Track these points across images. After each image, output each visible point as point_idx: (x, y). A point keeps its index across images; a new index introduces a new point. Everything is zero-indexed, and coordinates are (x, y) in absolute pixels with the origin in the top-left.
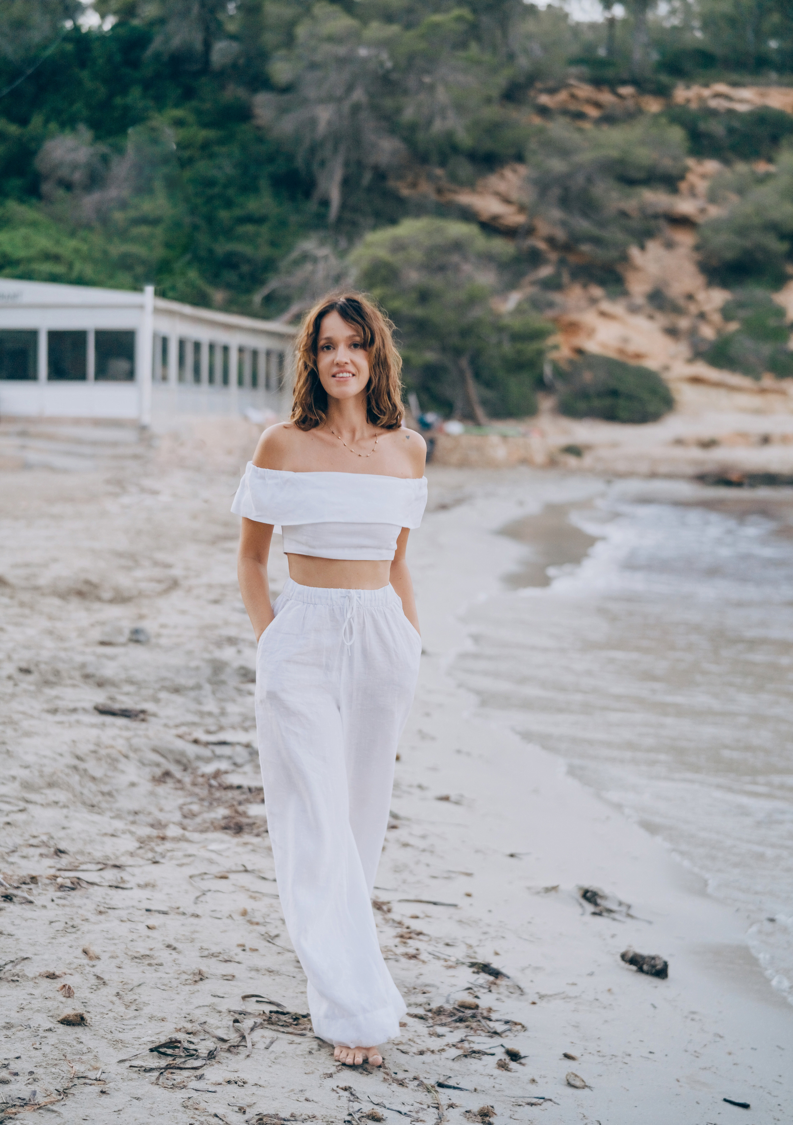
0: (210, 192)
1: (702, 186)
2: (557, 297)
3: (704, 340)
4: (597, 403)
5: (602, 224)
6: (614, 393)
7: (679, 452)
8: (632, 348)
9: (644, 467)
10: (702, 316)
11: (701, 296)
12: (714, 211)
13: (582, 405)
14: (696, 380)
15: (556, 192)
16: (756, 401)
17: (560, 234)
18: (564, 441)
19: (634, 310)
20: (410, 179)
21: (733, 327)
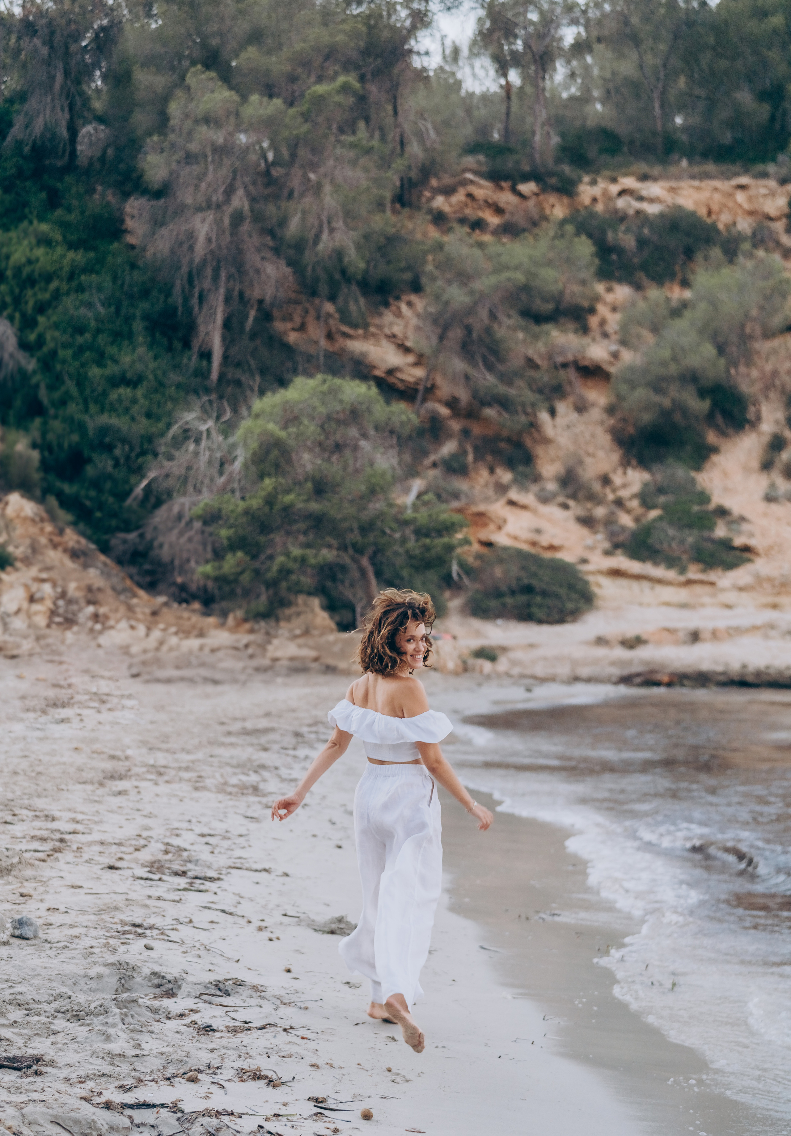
0: (80, 340)
1: (614, 321)
2: (461, 484)
3: (624, 529)
4: (509, 600)
5: (507, 379)
6: (529, 589)
7: (601, 652)
8: (544, 540)
9: (564, 670)
10: (619, 503)
11: (617, 479)
12: (627, 356)
13: (493, 603)
14: (616, 573)
15: (456, 333)
16: (682, 594)
17: (464, 395)
18: (476, 643)
19: (545, 499)
20: (298, 320)
21: (654, 514)
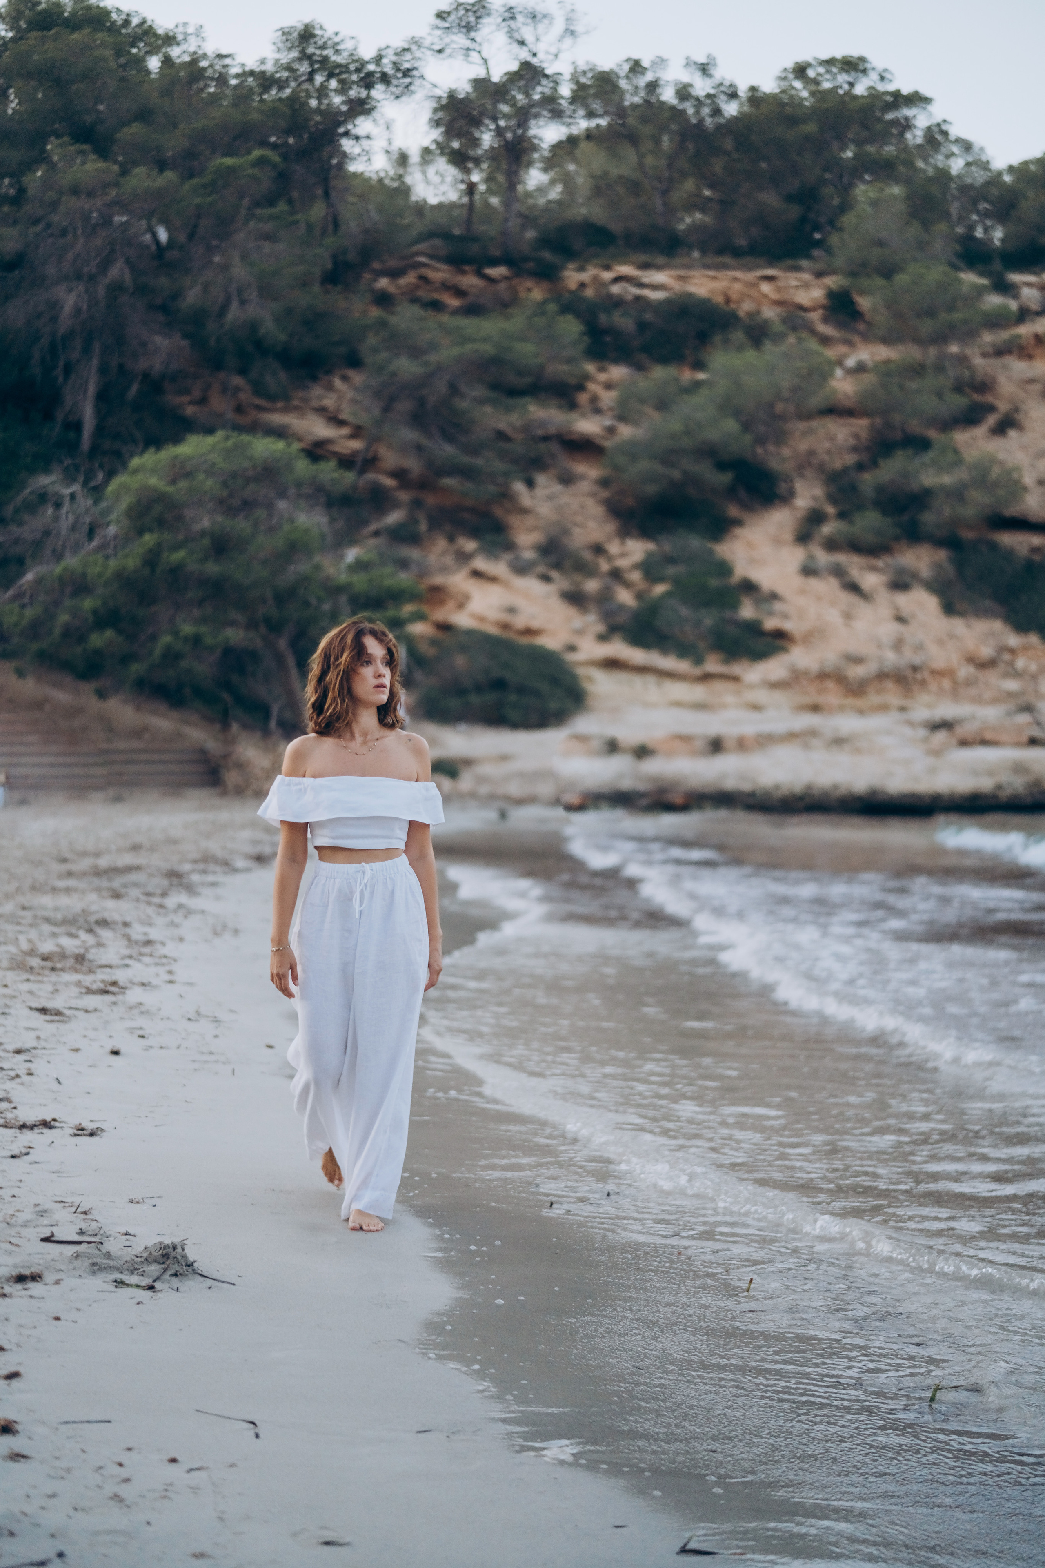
1: (608, 398)
3: (622, 607)
4: (475, 699)
5: (471, 449)
6: (499, 685)
8: (520, 622)
9: (545, 790)
10: (616, 575)
11: (614, 548)
12: (626, 431)
13: (453, 703)
14: (612, 664)
15: (406, 405)
16: (697, 692)
17: (415, 467)
19: (521, 569)
21: (660, 589)
